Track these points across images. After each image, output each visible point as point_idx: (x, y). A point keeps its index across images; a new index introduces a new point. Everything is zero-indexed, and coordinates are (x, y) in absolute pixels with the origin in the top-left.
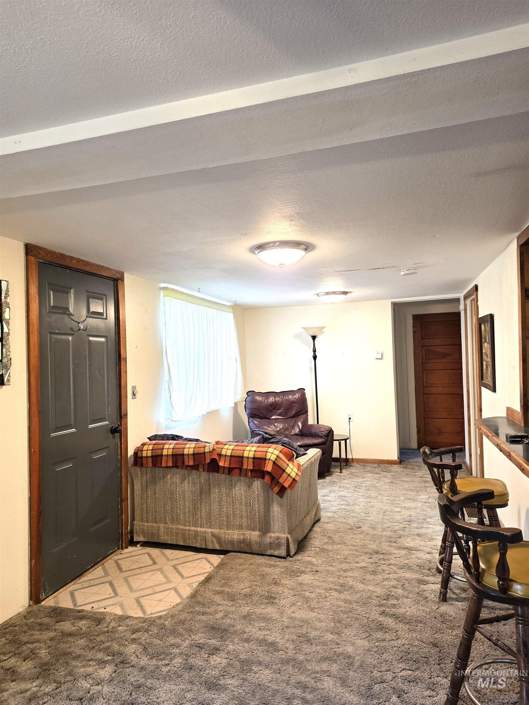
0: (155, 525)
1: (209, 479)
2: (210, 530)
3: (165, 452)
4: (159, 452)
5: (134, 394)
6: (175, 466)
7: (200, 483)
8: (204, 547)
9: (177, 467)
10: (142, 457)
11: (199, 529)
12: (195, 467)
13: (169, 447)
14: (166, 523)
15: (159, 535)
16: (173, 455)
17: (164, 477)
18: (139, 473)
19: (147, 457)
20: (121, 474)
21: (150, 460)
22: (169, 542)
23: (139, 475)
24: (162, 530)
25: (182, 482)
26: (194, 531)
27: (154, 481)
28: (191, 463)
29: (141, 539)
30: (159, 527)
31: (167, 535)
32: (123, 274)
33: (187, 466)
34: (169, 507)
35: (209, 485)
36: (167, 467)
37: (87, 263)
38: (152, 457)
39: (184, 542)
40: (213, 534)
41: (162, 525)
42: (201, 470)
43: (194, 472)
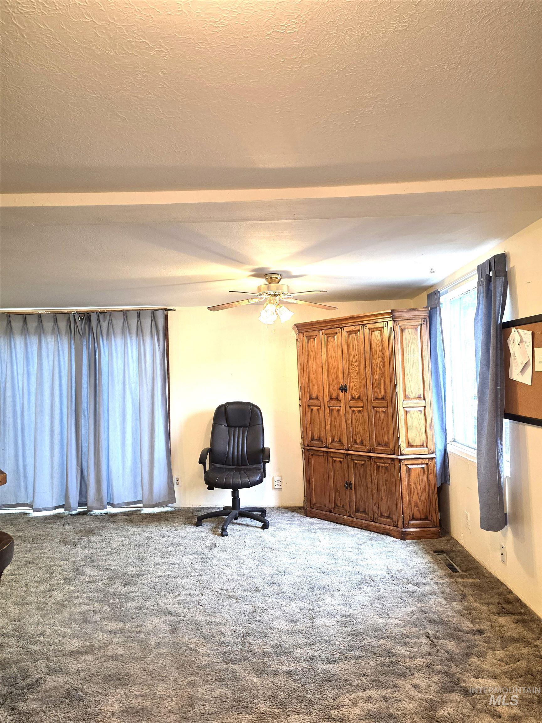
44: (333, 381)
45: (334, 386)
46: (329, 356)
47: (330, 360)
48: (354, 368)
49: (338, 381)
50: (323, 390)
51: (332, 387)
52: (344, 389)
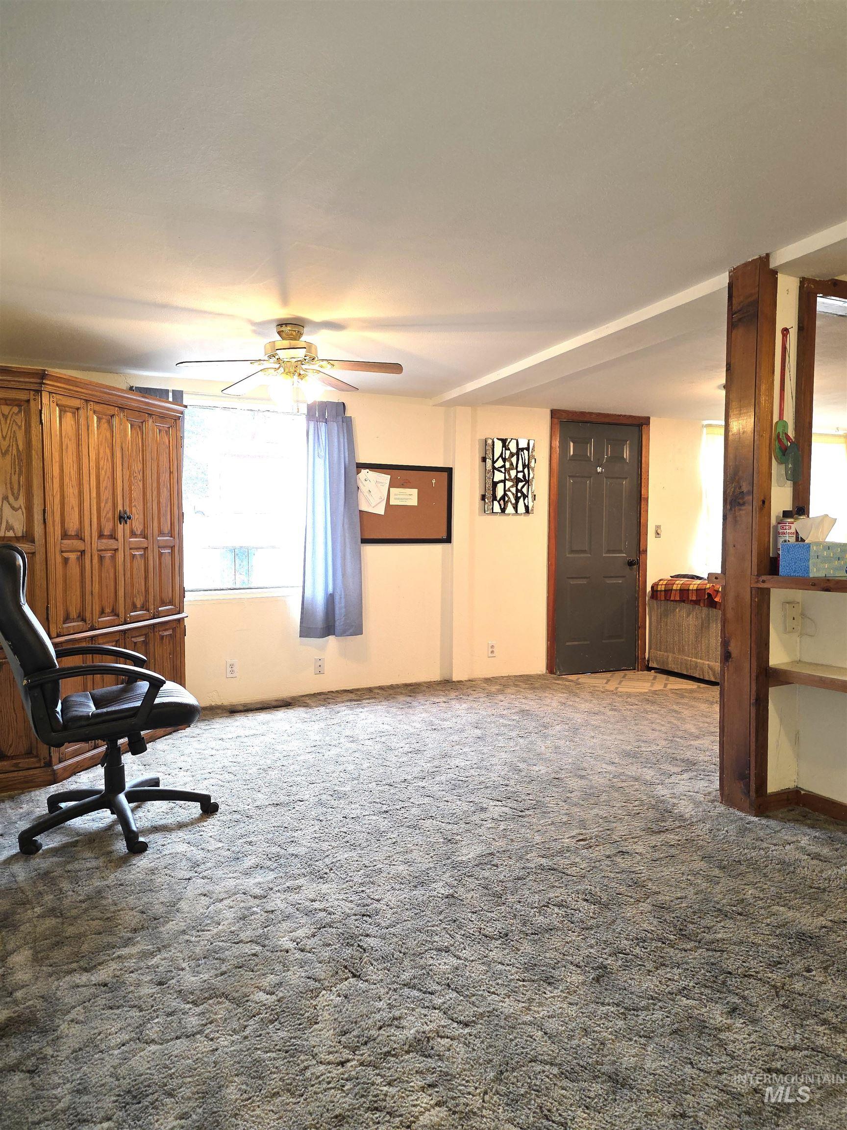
0: (666, 654)
1: (709, 614)
2: (708, 662)
3: (675, 587)
4: (670, 587)
5: (658, 534)
6: (682, 600)
7: (702, 618)
8: (702, 677)
9: (684, 601)
10: (657, 591)
11: (699, 661)
12: (696, 602)
13: (678, 584)
14: (674, 653)
15: (667, 663)
16: (680, 590)
17: (674, 610)
18: (655, 605)
19: (661, 591)
20: (638, 603)
21: (663, 593)
22: (676, 671)
23: (656, 608)
24: (670, 659)
25: (688, 616)
26: (694, 662)
27: (665, 614)
28: (694, 598)
29: (655, 666)
30: (668, 656)
31: (674, 664)
32: (649, 418)
33: (691, 601)
34: (676, 639)
35: (709, 620)
36: (676, 601)
37: (608, 415)
38: (665, 591)
39: (687, 671)
40: (710, 667)
41: (670, 655)
42: (702, 605)
43: (697, 607)
44: (106, 502)
45: (108, 513)
46: (101, 456)
47: (101, 463)
48: (137, 482)
49: (114, 505)
50: (91, 519)
51: (104, 514)
52: (123, 518)
